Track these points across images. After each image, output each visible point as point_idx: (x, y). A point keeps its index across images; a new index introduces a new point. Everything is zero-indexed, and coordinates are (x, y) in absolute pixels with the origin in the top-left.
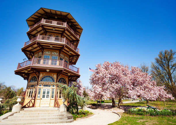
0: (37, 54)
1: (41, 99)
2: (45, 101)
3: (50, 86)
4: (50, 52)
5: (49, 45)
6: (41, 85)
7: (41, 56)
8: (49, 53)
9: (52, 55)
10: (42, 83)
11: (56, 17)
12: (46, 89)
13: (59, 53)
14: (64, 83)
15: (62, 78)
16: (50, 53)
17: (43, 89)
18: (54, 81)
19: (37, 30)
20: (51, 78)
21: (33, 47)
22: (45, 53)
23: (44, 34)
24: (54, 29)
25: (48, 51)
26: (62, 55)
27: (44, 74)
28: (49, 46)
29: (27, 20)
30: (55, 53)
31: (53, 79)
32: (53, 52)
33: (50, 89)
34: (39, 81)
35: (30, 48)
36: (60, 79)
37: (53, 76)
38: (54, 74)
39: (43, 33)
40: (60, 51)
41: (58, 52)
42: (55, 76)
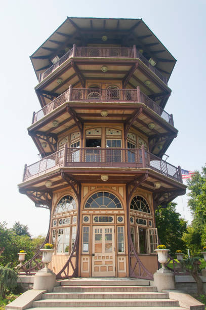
0: (67, 138)
1: (93, 255)
2: (103, 261)
3: (111, 219)
4: (100, 130)
5: (98, 111)
6: (89, 217)
7: (79, 143)
8: (98, 134)
9: (106, 138)
10: (90, 212)
11: (105, 38)
12: (103, 228)
13: (123, 129)
14: (145, 211)
15: (138, 197)
16: (100, 133)
17: (94, 228)
18: (119, 206)
19: (61, 79)
20: (112, 197)
21: (57, 121)
22: (87, 133)
23: (80, 84)
24: (104, 69)
25: (95, 128)
26: (131, 136)
27: (93, 188)
28: (99, 115)
29: (32, 58)
30: (112, 131)
31: (117, 201)
32: (107, 129)
33: (113, 228)
34: (82, 208)
35: (50, 125)
36: (135, 198)
37: (117, 193)
38: (118, 188)
39: (77, 83)
40: (125, 126)
41: (121, 127)
42: (121, 193)
